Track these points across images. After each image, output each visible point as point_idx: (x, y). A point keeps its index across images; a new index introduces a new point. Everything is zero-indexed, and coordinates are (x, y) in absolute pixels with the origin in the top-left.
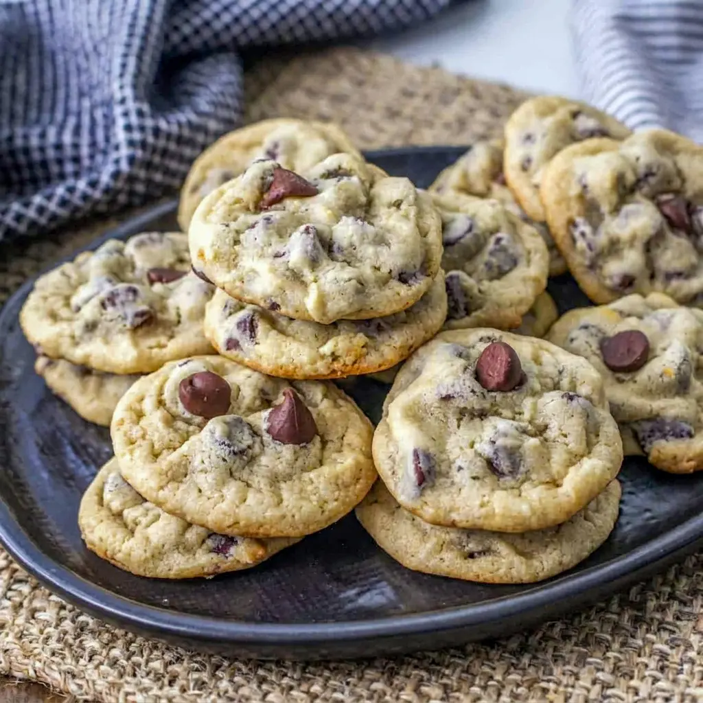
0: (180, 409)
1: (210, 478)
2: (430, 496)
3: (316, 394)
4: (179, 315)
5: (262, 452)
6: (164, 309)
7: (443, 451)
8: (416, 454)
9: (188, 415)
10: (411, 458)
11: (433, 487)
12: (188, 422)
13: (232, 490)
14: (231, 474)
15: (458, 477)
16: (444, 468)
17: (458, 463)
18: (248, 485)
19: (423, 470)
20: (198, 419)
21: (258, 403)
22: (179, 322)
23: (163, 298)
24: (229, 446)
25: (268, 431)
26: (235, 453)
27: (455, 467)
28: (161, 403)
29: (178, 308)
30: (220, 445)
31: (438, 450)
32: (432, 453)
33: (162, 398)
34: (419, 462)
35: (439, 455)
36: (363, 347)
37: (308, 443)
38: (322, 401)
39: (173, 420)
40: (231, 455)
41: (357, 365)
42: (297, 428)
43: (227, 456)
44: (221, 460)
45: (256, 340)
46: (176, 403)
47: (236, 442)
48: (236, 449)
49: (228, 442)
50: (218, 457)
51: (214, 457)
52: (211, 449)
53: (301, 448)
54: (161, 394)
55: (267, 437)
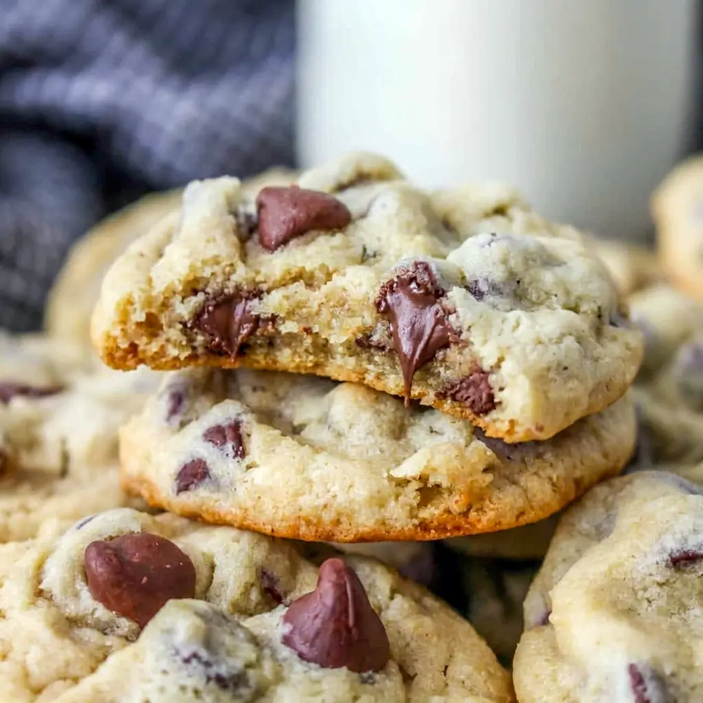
0: (87, 603)
3: (378, 583)
4: (66, 458)
5: (279, 679)
6: (33, 444)
7: (691, 667)
9: (102, 613)
10: (623, 682)
12: (104, 629)
20: (125, 624)
21: (255, 595)
22: (64, 473)
24: (208, 664)
25: (287, 641)
26: (221, 681)
29: (64, 442)
30: (187, 661)
31: (680, 666)
32: (668, 670)
33: (42, 587)
34: (645, 690)
35: (683, 674)
36: (486, 471)
37: (376, 671)
38: (392, 598)
39: (68, 625)
40: (212, 684)
41: (473, 514)
42: (354, 631)
43: (201, 686)
44: (190, 694)
45: (247, 460)
46: (76, 595)
47: (223, 654)
48: (223, 670)
49: (204, 654)
50: (183, 688)
51: (173, 690)
52: (165, 672)
53: (364, 681)
54: (40, 582)
55: (285, 652)
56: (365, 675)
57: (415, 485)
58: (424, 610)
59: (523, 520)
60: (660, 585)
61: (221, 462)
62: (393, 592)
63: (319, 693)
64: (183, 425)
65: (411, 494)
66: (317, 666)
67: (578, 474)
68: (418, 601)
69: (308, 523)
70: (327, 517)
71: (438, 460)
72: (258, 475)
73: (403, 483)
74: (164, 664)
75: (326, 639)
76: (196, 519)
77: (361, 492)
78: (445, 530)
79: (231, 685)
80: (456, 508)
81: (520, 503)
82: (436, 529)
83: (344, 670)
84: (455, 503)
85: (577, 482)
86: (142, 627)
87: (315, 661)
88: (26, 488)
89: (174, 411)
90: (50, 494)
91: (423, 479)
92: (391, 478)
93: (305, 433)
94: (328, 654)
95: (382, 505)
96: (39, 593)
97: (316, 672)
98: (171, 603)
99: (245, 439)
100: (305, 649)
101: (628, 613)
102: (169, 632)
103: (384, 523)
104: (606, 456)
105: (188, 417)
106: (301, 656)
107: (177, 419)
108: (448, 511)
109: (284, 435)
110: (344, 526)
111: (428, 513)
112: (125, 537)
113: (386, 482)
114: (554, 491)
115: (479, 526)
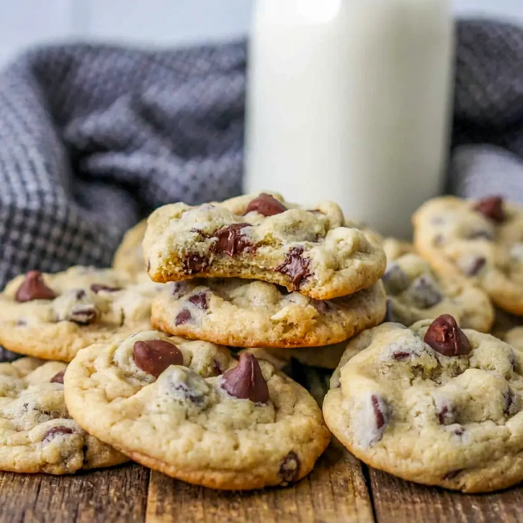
0: (133, 367)
1: (165, 418)
2: (389, 440)
3: (267, 369)
4: (123, 317)
5: (218, 401)
6: (108, 311)
7: (400, 399)
8: (375, 400)
9: (141, 372)
10: (369, 402)
11: (391, 431)
12: (141, 379)
13: (188, 430)
14: (187, 417)
15: (417, 421)
16: (402, 413)
17: (417, 409)
18: (205, 429)
19: (382, 411)
20: (150, 377)
21: (209, 369)
22: (122, 324)
23: (108, 302)
24: (186, 391)
25: (223, 387)
26: (191, 397)
27: (413, 413)
28: (112, 363)
29: (122, 310)
30: (178, 389)
31: (395, 398)
32: (390, 399)
33: (114, 360)
34: (378, 405)
35: (396, 401)
36: (313, 318)
37: (263, 402)
38: (272, 376)
39: (125, 376)
40: (188, 400)
41: (307, 338)
42: (253, 384)
43: (183, 400)
44: (178, 403)
45: (208, 310)
46: (129, 364)
47: (193, 388)
48: (193, 394)
49: (185, 387)
50: (175, 400)
51: (170, 401)
52: (167, 394)
53: (256, 406)
54: (113, 358)
55: (222, 391)
56: (257, 403)
57: (281, 324)
58: (285, 382)
59: (329, 342)
60: (389, 366)
61: (196, 311)
62: (273, 374)
63: (236, 408)
64: (180, 297)
65: (279, 327)
66: (236, 397)
67: (356, 324)
68: (285, 379)
69: (233, 338)
70: (242, 335)
71: (292, 312)
72: (212, 317)
73: (275, 323)
74: (167, 390)
75: (240, 386)
76: (184, 336)
77: (257, 325)
78: (294, 344)
79: (196, 400)
80: (299, 334)
81: (328, 334)
82: (290, 343)
83: (247, 400)
84: (298, 332)
85: (356, 328)
86: (157, 377)
87: (235, 396)
88: (104, 329)
89: (176, 291)
90: (115, 333)
91: (285, 321)
92: (270, 320)
93: (235, 301)
94: (241, 392)
95: (266, 331)
96: (113, 363)
97: (234, 400)
98: (171, 367)
99: (207, 302)
100: (231, 390)
101: (374, 377)
102: (170, 377)
103: (267, 339)
104: (369, 317)
105: (182, 293)
106: (229, 393)
107: (177, 294)
108: (296, 335)
109: (224, 300)
110: (249, 340)
111: (287, 336)
112: (152, 341)
113: (268, 321)
114: (344, 330)
115: (310, 343)
